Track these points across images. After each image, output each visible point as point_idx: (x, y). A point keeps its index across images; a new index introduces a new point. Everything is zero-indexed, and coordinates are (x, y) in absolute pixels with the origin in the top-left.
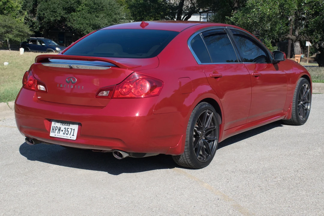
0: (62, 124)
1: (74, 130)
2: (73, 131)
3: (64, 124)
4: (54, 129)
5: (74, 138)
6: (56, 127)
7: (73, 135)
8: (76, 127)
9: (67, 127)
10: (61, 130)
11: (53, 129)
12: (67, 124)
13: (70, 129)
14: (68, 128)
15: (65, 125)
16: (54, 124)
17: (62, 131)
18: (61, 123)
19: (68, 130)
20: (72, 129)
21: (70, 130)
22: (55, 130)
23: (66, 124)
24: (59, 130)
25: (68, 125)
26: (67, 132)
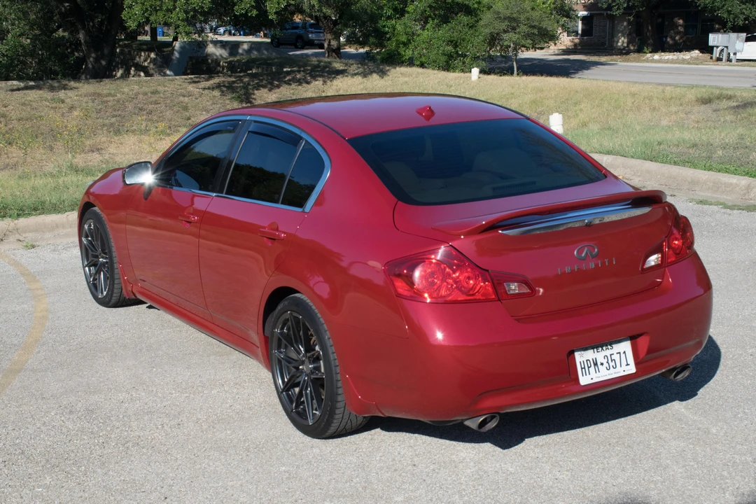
0: (595, 350)
1: (624, 352)
2: (623, 356)
3: (600, 349)
4: (584, 368)
5: (632, 369)
6: (587, 361)
7: (628, 365)
8: (626, 346)
9: (608, 352)
10: (599, 364)
11: (582, 369)
12: (607, 346)
13: (615, 354)
14: (611, 355)
15: (602, 349)
16: (580, 357)
17: (602, 364)
18: (593, 348)
19: (613, 357)
20: (620, 353)
21: (616, 357)
22: (589, 367)
23: (604, 348)
24: (596, 364)
25: (609, 347)
26: (612, 364)
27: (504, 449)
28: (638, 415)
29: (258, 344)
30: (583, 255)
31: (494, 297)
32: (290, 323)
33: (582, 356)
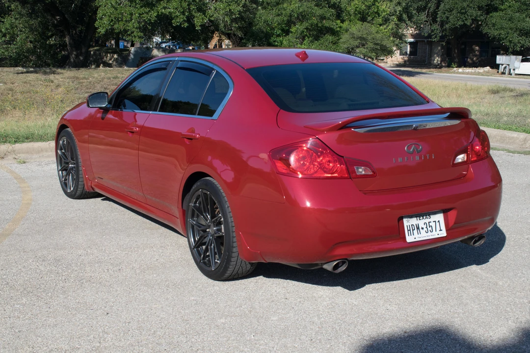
0: (418, 218)
1: (439, 221)
2: (437, 224)
3: (422, 218)
4: (410, 230)
5: (444, 233)
6: (412, 225)
7: (441, 230)
8: (440, 217)
9: (427, 221)
10: (420, 228)
11: (408, 230)
12: (426, 216)
13: (432, 222)
14: (429, 222)
16: (407, 223)
17: (423, 228)
19: (431, 224)
20: (435, 221)
21: (433, 224)
22: (413, 230)
23: (424, 217)
24: (418, 228)
25: (428, 217)
26: (430, 229)
27: (351, 290)
28: (447, 273)
29: (178, 216)
30: (411, 150)
31: (347, 176)
32: (201, 199)
33: (408, 222)
